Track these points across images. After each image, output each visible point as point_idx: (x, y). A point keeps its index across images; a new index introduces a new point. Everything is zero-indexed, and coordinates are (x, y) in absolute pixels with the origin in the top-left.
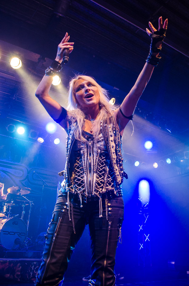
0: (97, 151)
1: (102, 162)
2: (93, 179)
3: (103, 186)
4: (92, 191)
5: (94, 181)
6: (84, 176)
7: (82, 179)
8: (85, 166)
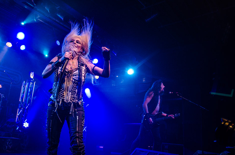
2: (69, 95)
6: (64, 93)
8: (65, 88)
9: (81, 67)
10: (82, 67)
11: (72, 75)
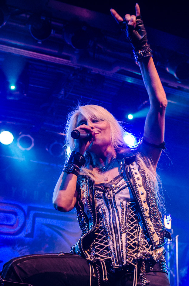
0: (122, 204)
1: (132, 218)
2: (122, 242)
3: (137, 250)
4: (123, 259)
5: (124, 244)
6: (108, 242)
7: (106, 246)
8: (108, 226)
9: (127, 166)
10: (130, 168)
11: (116, 191)
